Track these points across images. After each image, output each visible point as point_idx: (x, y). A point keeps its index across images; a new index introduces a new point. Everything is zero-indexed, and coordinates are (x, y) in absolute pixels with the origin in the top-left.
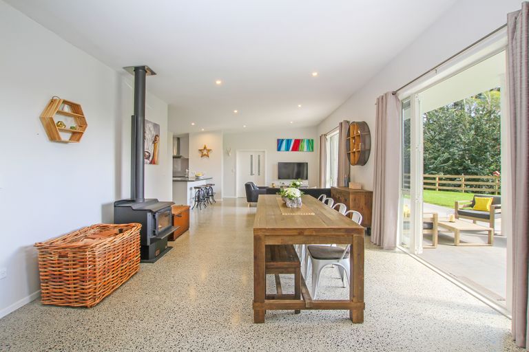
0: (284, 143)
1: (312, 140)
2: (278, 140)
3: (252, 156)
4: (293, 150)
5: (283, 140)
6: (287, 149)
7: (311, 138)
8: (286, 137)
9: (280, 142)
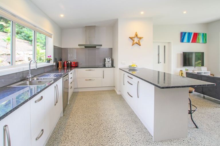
0: (186, 35)
1: (206, 34)
2: (182, 33)
3: (159, 46)
4: (192, 42)
5: (185, 33)
6: (189, 41)
7: (204, 32)
8: (187, 31)
9: (183, 35)
